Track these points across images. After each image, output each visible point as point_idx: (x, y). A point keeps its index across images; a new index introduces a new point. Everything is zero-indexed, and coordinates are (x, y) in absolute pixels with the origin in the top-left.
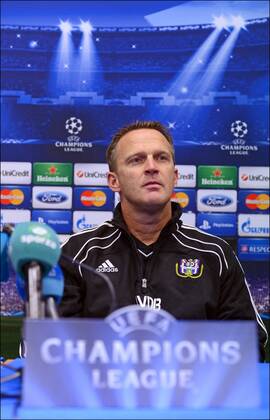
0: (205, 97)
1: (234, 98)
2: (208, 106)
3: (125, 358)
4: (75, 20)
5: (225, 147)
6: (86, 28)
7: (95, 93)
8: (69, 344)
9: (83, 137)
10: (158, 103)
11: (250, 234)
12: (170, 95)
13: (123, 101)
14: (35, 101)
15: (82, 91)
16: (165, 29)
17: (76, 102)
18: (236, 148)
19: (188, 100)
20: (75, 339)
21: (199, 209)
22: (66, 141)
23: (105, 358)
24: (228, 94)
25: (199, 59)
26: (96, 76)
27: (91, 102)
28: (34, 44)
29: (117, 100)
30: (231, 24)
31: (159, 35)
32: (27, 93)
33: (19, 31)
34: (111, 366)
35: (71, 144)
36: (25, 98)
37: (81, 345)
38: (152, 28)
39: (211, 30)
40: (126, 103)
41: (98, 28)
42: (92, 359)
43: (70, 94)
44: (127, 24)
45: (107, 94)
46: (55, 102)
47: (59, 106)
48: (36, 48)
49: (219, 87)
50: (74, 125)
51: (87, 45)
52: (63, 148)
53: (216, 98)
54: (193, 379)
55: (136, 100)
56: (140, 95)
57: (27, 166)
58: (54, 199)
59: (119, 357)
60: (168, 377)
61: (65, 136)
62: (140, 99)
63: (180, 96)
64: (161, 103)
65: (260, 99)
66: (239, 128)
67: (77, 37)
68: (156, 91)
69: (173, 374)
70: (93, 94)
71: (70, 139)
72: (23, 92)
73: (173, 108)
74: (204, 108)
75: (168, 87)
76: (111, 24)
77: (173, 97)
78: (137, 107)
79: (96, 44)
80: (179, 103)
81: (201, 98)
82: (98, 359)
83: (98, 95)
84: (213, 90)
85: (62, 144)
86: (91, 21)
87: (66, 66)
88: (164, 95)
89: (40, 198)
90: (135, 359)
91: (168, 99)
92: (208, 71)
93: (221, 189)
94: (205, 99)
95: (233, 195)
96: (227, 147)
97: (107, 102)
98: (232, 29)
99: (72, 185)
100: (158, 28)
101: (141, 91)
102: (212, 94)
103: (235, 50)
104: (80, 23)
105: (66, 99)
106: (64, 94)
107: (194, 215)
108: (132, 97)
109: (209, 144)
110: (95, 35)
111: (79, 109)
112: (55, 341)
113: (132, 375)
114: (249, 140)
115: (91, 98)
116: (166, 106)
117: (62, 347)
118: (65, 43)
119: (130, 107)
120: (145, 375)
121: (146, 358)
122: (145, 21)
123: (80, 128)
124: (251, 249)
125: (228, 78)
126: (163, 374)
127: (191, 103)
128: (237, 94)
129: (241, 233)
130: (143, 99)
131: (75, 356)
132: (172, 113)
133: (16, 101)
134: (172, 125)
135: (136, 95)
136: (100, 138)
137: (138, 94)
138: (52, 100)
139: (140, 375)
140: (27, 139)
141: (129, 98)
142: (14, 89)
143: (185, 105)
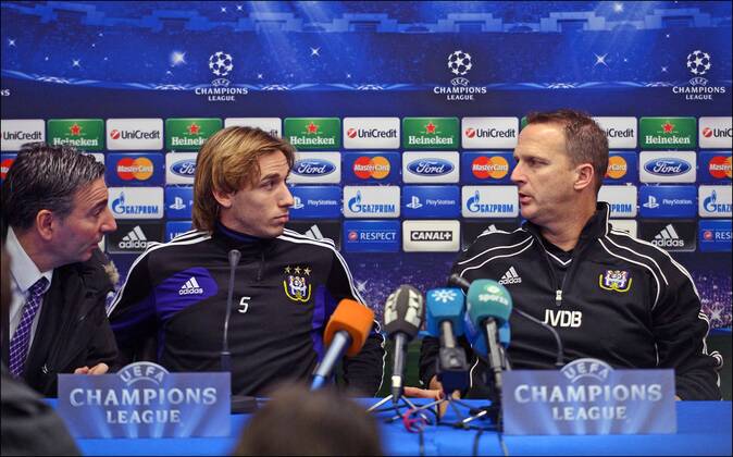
0: (648, 18)
1: (691, 17)
2: (654, 30)
3: (576, 398)
5: (678, 89)
7: (490, 15)
8: (535, 389)
9: (473, 78)
10: (582, 26)
11: (717, 214)
12: (597, 15)
13: (530, 25)
14: (402, 28)
15: (470, 12)
17: (461, 28)
18: (695, 90)
19: (624, 23)
20: (539, 386)
21: (642, 180)
23: (561, 399)
24: (682, 12)
27: (484, 29)
29: (520, 25)
32: (391, 16)
34: (566, 404)
35: (456, 90)
36: (387, 24)
37: (544, 389)
40: (535, 28)
42: (552, 400)
43: (453, 17)
45: (507, 16)
46: (432, 29)
47: (437, 35)
49: (669, 3)
50: (459, 61)
52: (444, 95)
53: (665, 19)
54: (626, 413)
55: (550, 23)
56: (555, 16)
57: (393, 123)
58: (434, 169)
59: (572, 398)
60: (608, 410)
61: (447, 78)
62: (555, 23)
63: (613, 17)
64: (586, 28)
65: (728, 18)
66: (698, 61)
68: (577, 9)
69: (612, 409)
70: (487, 17)
71: (455, 82)
72: (385, 16)
73: (602, 33)
74: (647, 33)
75: (595, 3)
77: (602, 19)
78: (550, 35)
80: (610, 26)
81: (643, 19)
82: (556, 399)
83: (494, 17)
84: (660, 7)
85: (443, 90)
88: (590, 15)
89: (413, 168)
90: (583, 399)
91: (594, 22)
93: (673, 150)
94: (649, 20)
95: (690, 158)
96: (681, 90)
97: (508, 27)
99: (460, 149)
101: (556, 10)
102: (659, 13)
105: (447, 24)
106: (446, 17)
107: (635, 188)
108: (543, 20)
109: (656, 85)
111: (467, 38)
112: (525, 387)
113: (582, 410)
114: (712, 78)
115: (484, 22)
116: (593, 32)
117: (530, 390)
119: (540, 35)
120: (591, 410)
121: (592, 398)
123: (469, 67)
124: (718, 234)
126: (605, 409)
127: (628, 25)
128: (694, 11)
129: (703, 213)
130: (559, 21)
131: (540, 397)
132: (600, 41)
133: (375, 28)
134: (601, 60)
135: (548, 16)
136: (497, 80)
137: (552, 14)
138: (428, 26)
139: (587, 410)
140: (394, 83)
141: (539, 22)
142: (370, 12)
143: (620, 29)
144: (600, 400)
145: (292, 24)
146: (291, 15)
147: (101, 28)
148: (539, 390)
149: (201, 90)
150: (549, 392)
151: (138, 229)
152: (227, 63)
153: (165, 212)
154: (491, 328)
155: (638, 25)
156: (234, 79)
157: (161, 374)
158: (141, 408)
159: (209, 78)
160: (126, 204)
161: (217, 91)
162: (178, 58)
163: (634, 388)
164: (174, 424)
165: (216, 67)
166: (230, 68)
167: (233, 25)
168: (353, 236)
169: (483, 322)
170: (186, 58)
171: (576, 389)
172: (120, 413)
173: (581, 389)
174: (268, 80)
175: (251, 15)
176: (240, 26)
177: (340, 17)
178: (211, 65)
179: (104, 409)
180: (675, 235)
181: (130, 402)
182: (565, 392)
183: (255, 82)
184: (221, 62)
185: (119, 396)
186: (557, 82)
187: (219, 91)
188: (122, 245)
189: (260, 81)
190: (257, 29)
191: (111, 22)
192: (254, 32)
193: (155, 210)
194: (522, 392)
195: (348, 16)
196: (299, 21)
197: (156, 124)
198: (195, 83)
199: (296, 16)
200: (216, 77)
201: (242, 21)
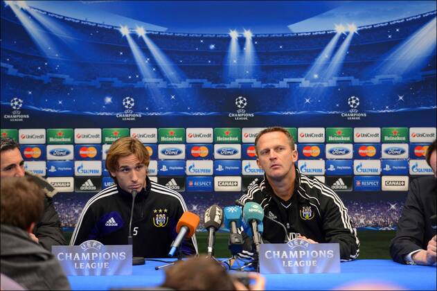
0: (330, 81)
1: (350, 81)
2: (333, 87)
4: (240, 30)
5: (344, 115)
6: (248, 35)
7: (255, 80)
9: (247, 110)
10: (298, 85)
11: (363, 173)
12: (306, 80)
13: (274, 84)
14: (214, 86)
15: (246, 78)
16: (302, 34)
17: (242, 86)
18: (352, 115)
19: (318, 83)
21: (327, 157)
22: (236, 113)
24: (346, 78)
25: (325, 54)
26: (256, 68)
27: (252, 86)
28: (212, 47)
29: (270, 84)
30: (347, 30)
31: (297, 38)
32: (209, 80)
33: (202, 38)
35: (239, 115)
36: (207, 84)
38: (293, 34)
39: (334, 34)
40: (276, 86)
41: (256, 35)
43: (238, 81)
44: (276, 31)
45: (263, 80)
46: (228, 86)
47: (230, 89)
48: (214, 49)
49: (340, 74)
50: (241, 102)
51: (249, 46)
52: (234, 117)
53: (338, 81)
55: (283, 84)
56: (286, 80)
57: (210, 131)
58: (229, 152)
61: (235, 109)
62: (286, 84)
63: (313, 81)
64: (300, 85)
65: (368, 81)
66: (354, 101)
67: (242, 41)
68: (296, 77)
69: (310, 262)
70: (254, 81)
71: (239, 111)
72: (206, 80)
73: (308, 89)
74: (330, 88)
75: (305, 74)
76: (265, 32)
77: (308, 82)
78: (284, 89)
79: (255, 46)
80: (312, 85)
81: (327, 82)
83: (257, 81)
84: (335, 76)
85: (233, 115)
86: (251, 30)
87: (235, 61)
88: (303, 80)
89: (219, 152)
91: (305, 83)
92: (332, 63)
93: (342, 143)
94: (330, 82)
95: (350, 147)
96: (346, 115)
97: (264, 85)
98: (348, 33)
99: (241, 143)
100: (297, 34)
101: (287, 78)
102: (335, 79)
103: (350, 48)
104: (243, 31)
105: (235, 84)
106: (234, 81)
107: (324, 161)
108: (281, 82)
109: (333, 113)
110: (254, 39)
111: (245, 91)
114: (360, 109)
115: (252, 83)
116: (304, 88)
118: (234, 45)
119: (278, 89)
122: (289, 29)
123: (245, 104)
124: (363, 183)
125: (346, 67)
126: (307, 262)
127: (320, 85)
128: (352, 78)
129: (356, 173)
130: (288, 83)
132: (307, 92)
133: (201, 86)
134: (307, 101)
135: (283, 80)
136: (259, 110)
137: (285, 79)
138: (226, 85)
139: (298, 263)
140: (209, 112)
141: (278, 83)
142: (199, 78)
143: (317, 87)
144: (305, 258)
145: (162, 84)
146: (162, 80)
147: (72, 86)
148: (276, 253)
149: (119, 115)
150: (281, 253)
151: (89, 181)
152: (131, 102)
153: (102, 173)
154: (254, 224)
155: (325, 85)
156: (135, 110)
157: (100, 246)
158: (90, 262)
159: (123, 109)
160: (83, 169)
161: (127, 116)
162: (108, 100)
163: (321, 252)
164: (105, 269)
165: (126, 104)
166: (133, 105)
167: (134, 84)
168: (191, 184)
169: (250, 222)
170: (112, 100)
171: (294, 252)
172: (81, 264)
173: (296, 252)
174: (150, 111)
175: (143, 80)
176: (137, 85)
177: (185, 81)
178: (124, 103)
179: (73, 262)
180: (343, 183)
181: (86, 259)
182: (288, 254)
183: (144, 111)
184: (129, 102)
185: (80, 256)
186: (287, 112)
187: (128, 116)
188: (82, 188)
189: (147, 111)
190: (146, 87)
191: (76, 83)
192: (144, 88)
193: (97, 172)
194: (268, 254)
195: (188, 80)
196: (165, 83)
197: (98, 131)
198: (116, 112)
199: (164, 80)
200: (126, 109)
201: (138, 83)
